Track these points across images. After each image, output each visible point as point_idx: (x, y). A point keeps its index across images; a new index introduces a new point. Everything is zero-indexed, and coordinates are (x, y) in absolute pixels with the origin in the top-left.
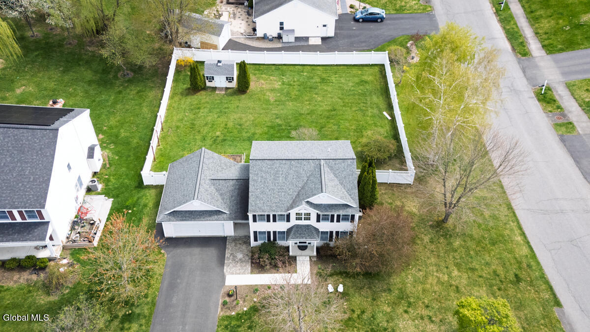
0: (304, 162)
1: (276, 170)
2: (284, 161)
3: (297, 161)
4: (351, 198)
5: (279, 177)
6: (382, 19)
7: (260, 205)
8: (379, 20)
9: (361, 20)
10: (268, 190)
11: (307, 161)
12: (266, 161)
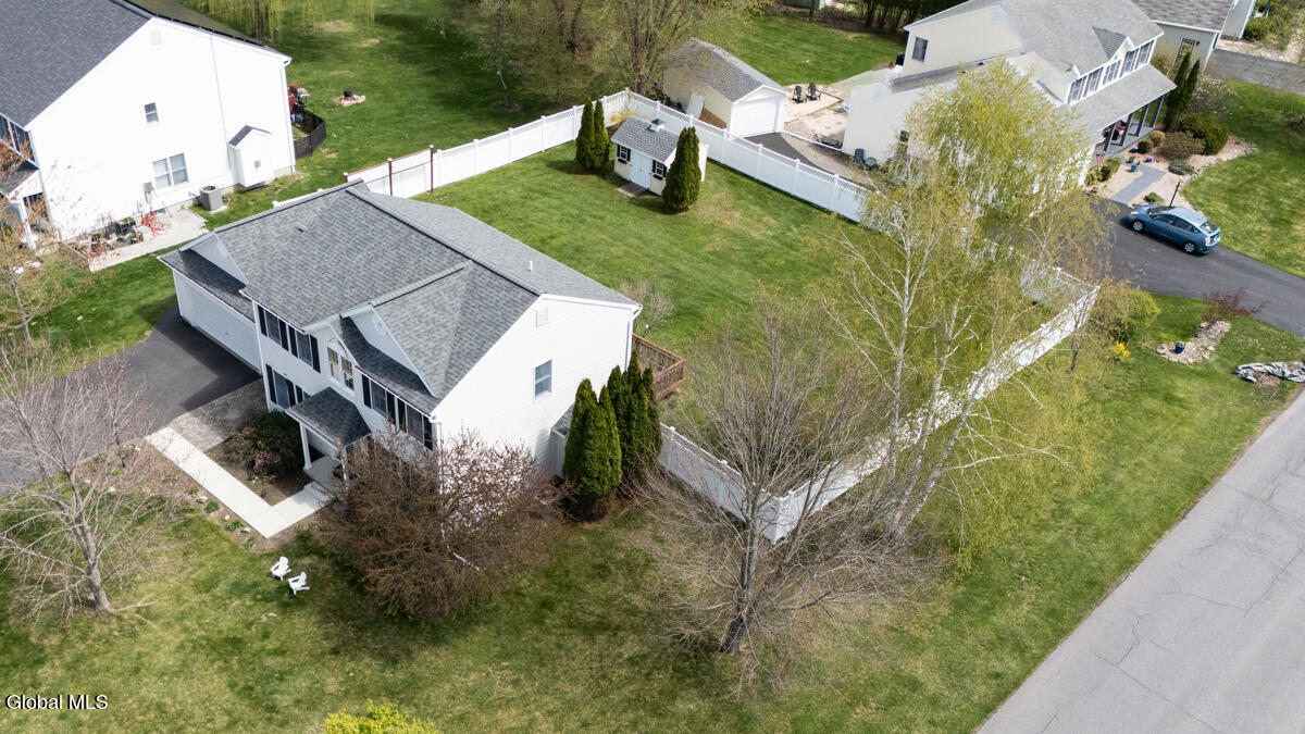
0: (435, 247)
1: (369, 234)
2: (401, 224)
3: (424, 237)
4: (447, 373)
5: (359, 251)
6: (1199, 251)
7: (274, 287)
8: (1189, 248)
9: (1138, 226)
10: (315, 267)
11: (443, 247)
12: (371, 208)
